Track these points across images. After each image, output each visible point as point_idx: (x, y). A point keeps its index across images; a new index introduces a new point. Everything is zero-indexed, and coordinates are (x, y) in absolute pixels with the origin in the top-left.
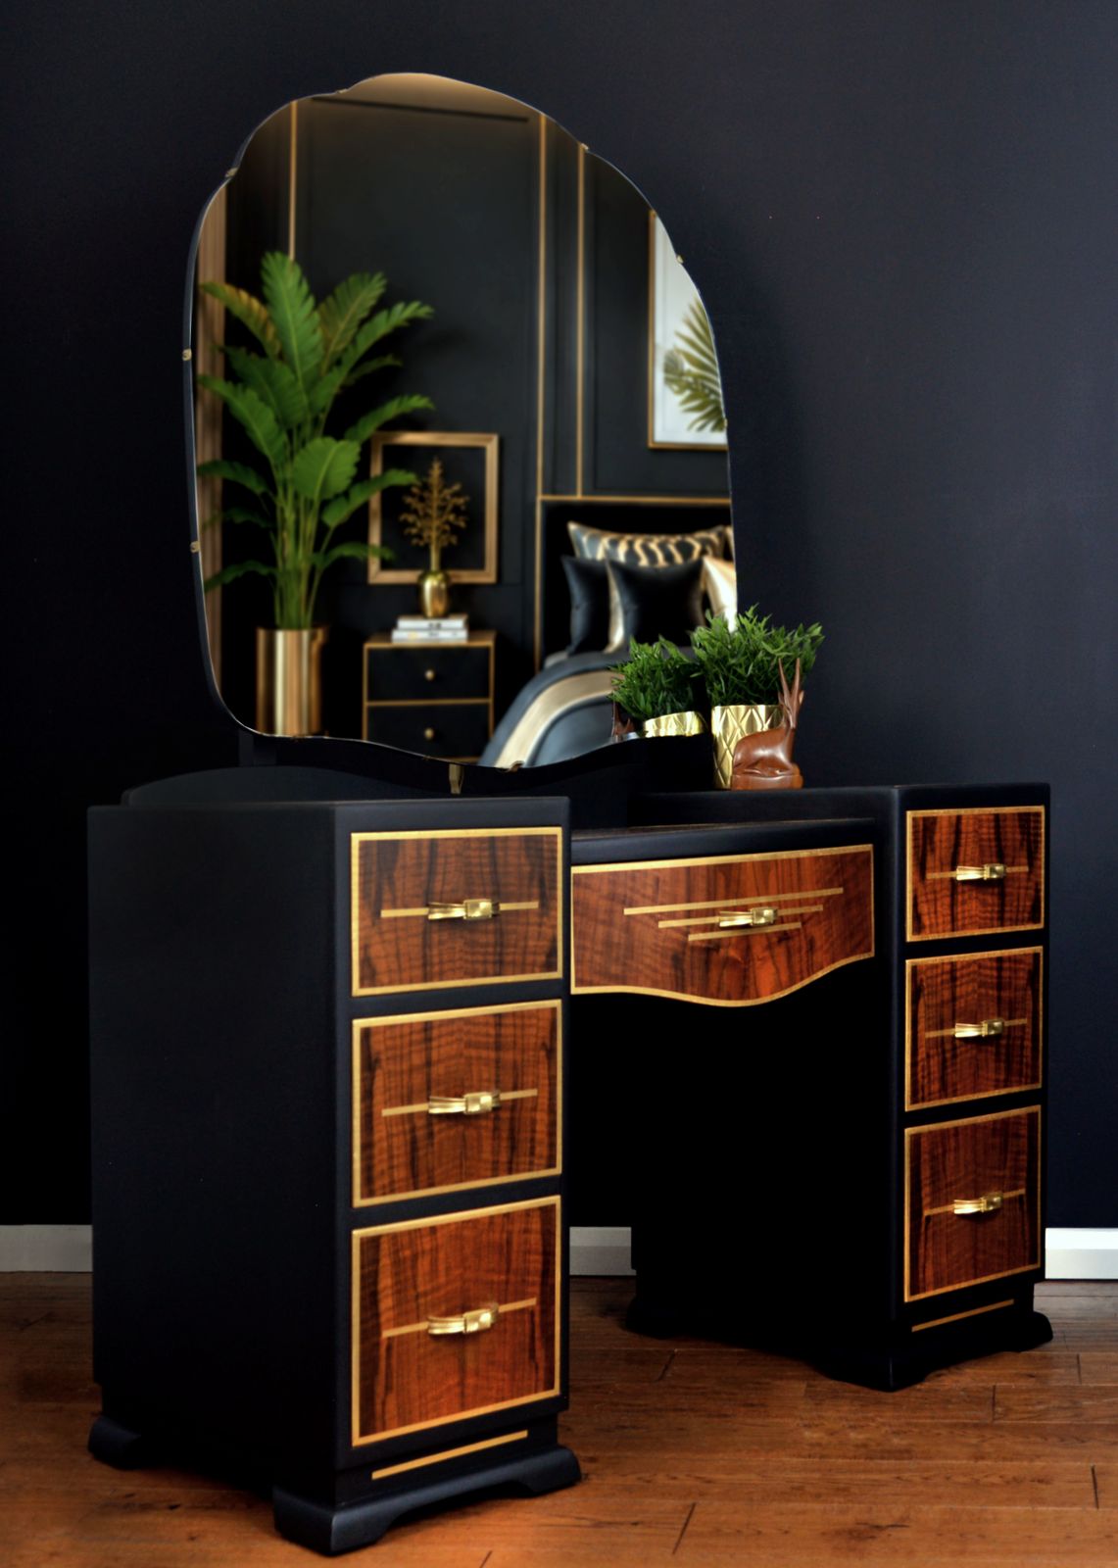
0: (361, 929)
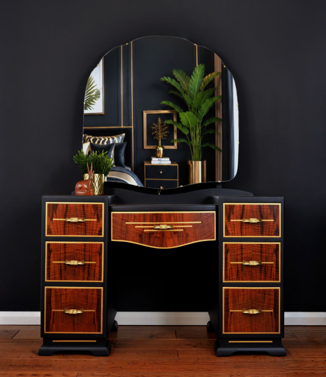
0: (47, 222)
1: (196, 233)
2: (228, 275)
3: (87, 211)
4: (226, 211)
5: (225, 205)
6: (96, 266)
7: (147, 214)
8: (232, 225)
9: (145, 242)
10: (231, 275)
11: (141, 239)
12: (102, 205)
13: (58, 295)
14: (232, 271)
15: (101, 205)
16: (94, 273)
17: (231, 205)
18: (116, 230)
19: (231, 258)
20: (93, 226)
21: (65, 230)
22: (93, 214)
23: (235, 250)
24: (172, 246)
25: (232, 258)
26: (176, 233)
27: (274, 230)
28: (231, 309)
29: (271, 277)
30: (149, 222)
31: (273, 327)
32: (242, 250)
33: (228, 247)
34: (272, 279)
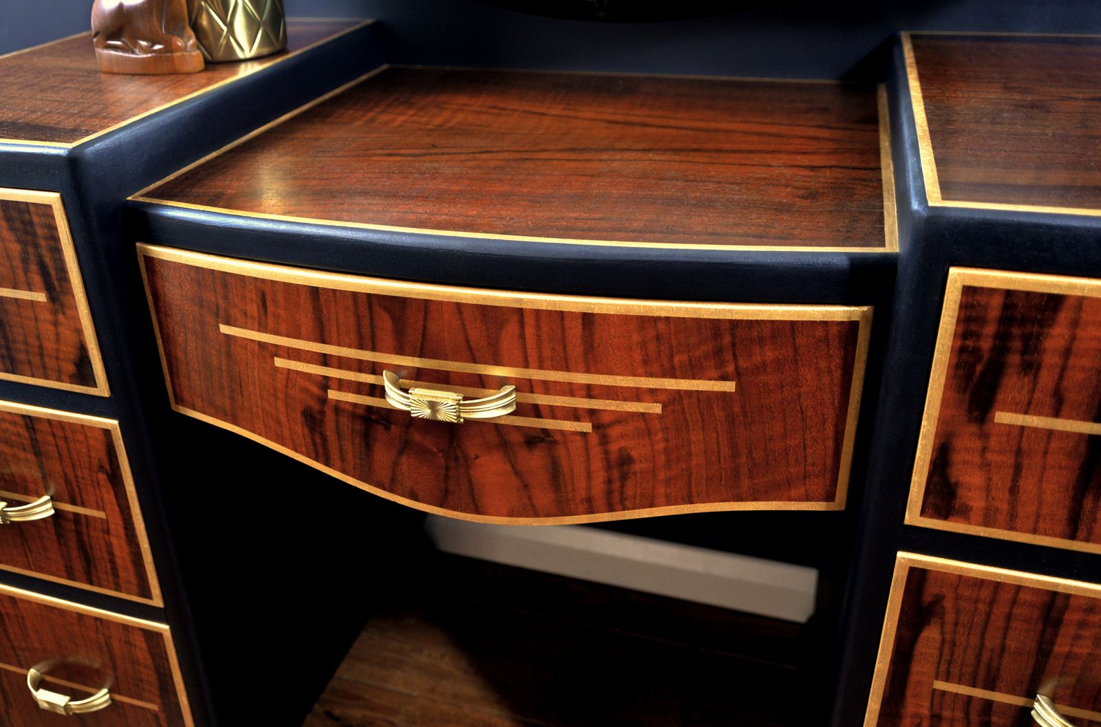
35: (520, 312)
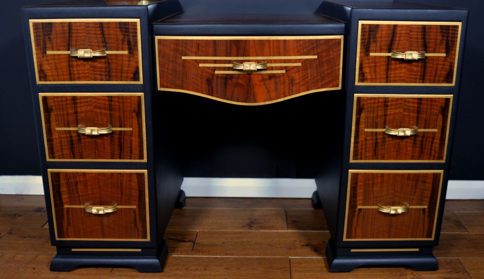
1: (308, 77)
2: (360, 151)
3: (109, 35)
4: (362, 35)
5: (363, 25)
6: (132, 134)
7: (220, 40)
8: (372, 63)
9: (217, 93)
10: (364, 151)
11: (210, 88)
12: (136, 23)
13: (72, 182)
14: (366, 144)
15: (134, 23)
16: (131, 147)
17: (373, 25)
18: (166, 70)
19: (367, 121)
20: (122, 63)
21: (72, 72)
22: (120, 42)
23: (374, 107)
24: (264, 101)
25: (367, 123)
26: (273, 77)
27: (444, 73)
28: (360, 204)
29: (430, 155)
30: (223, 56)
31: (424, 231)
32: (386, 108)
33: (362, 103)
34: (432, 157)
35: (269, 41)
